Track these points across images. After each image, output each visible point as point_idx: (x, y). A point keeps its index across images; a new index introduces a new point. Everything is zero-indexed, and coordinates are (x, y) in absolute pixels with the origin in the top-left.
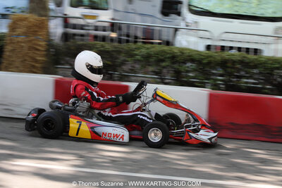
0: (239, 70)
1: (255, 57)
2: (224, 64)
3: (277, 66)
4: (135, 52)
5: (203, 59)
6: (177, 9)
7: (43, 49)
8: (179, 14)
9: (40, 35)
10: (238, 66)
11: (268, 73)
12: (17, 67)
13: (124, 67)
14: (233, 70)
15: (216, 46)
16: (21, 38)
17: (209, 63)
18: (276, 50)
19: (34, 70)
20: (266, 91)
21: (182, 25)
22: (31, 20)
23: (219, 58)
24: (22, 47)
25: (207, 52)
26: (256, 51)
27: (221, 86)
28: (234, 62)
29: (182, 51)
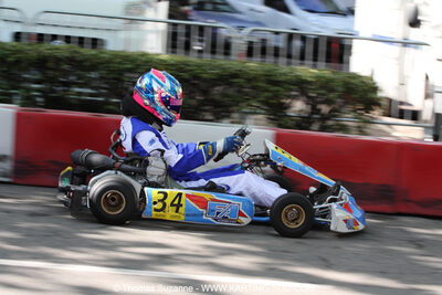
0: (66, 73)
1: (93, 52)
2: (41, 63)
3: (129, 66)
5: (7, 56)
10: (65, 67)
11: (114, 79)
14: (57, 73)
15: (29, 34)
17: (17, 62)
18: (128, 41)
20: (111, 107)
23: (33, 54)
25: (15, 44)
26: (95, 42)
27: (39, 99)
28: (58, 60)
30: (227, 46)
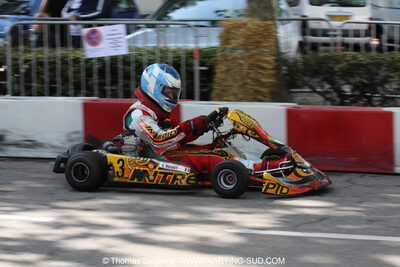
7: (270, 67)
9: (265, 47)
12: (235, 94)
13: (387, 86)
16: (239, 53)
19: (261, 98)
22: (250, 25)
24: (241, 65)
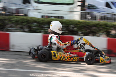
2: (48, 23)
3: (71, 23)
4: (12, 19)
5: (40, 21)
6: (29, 1)
8: (29, 3)
11: (67, 26)
17: (43, 23)
21: (31, 8)
29: (32, 18)
30: (95, 17)
